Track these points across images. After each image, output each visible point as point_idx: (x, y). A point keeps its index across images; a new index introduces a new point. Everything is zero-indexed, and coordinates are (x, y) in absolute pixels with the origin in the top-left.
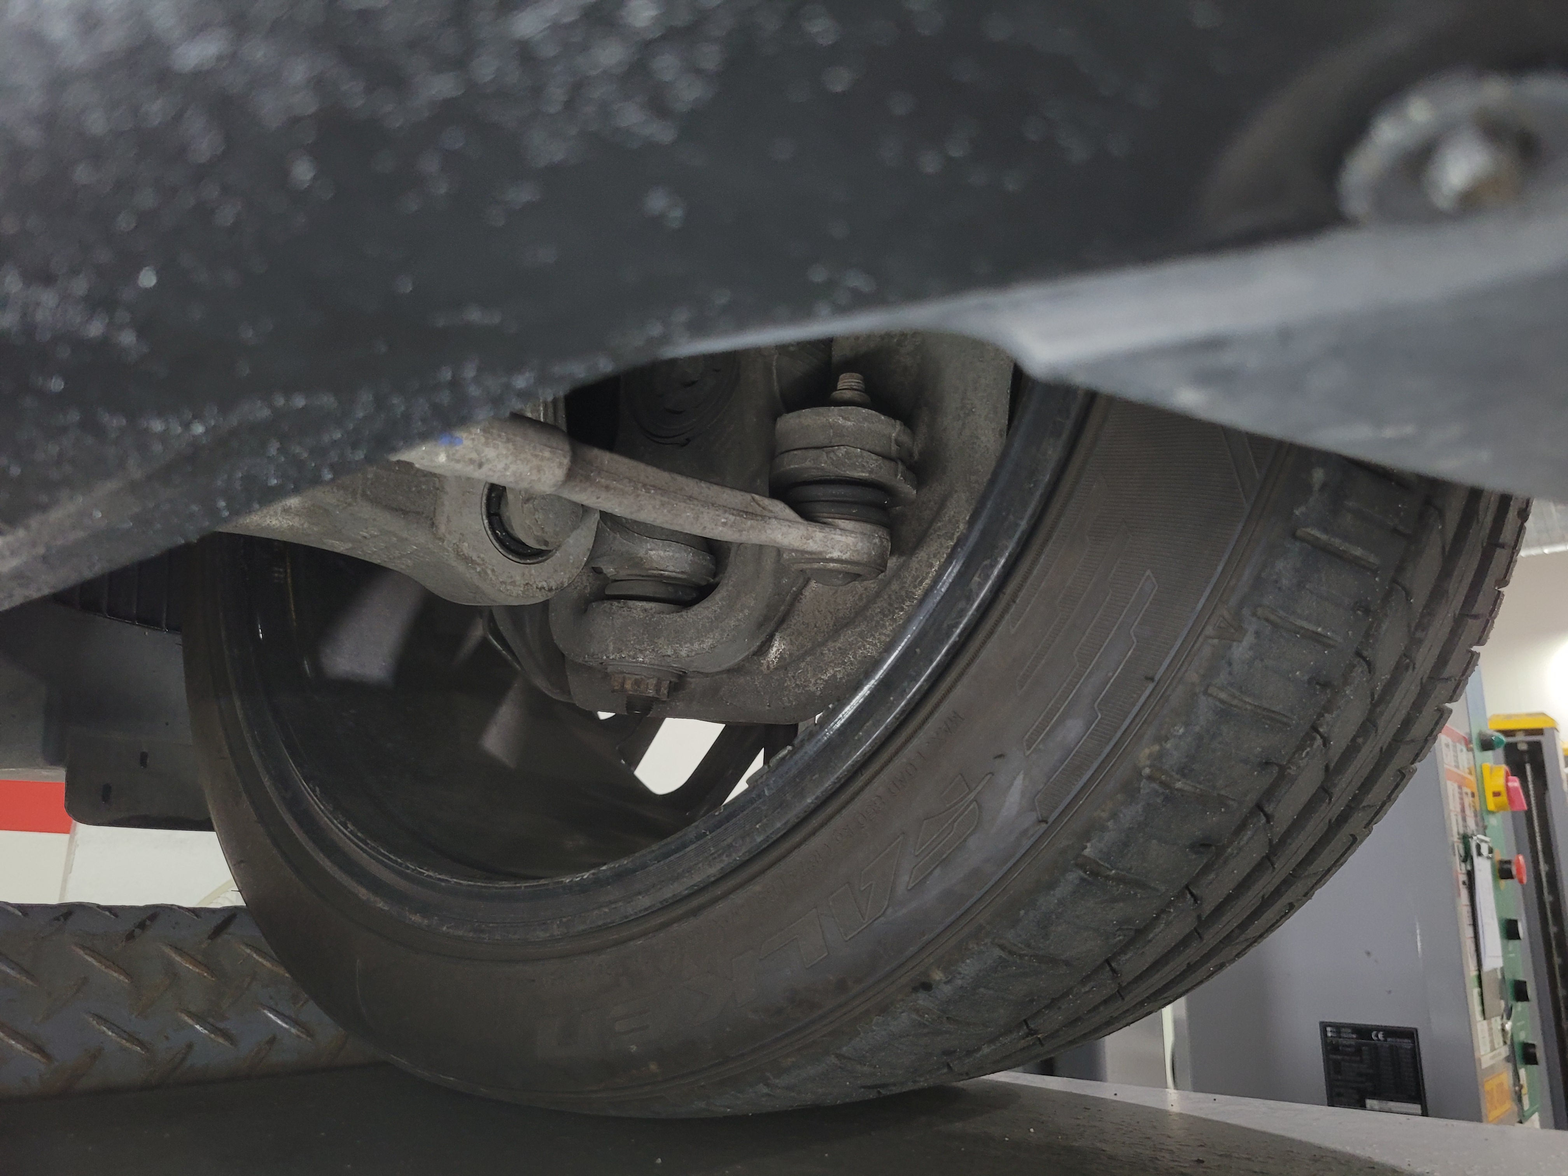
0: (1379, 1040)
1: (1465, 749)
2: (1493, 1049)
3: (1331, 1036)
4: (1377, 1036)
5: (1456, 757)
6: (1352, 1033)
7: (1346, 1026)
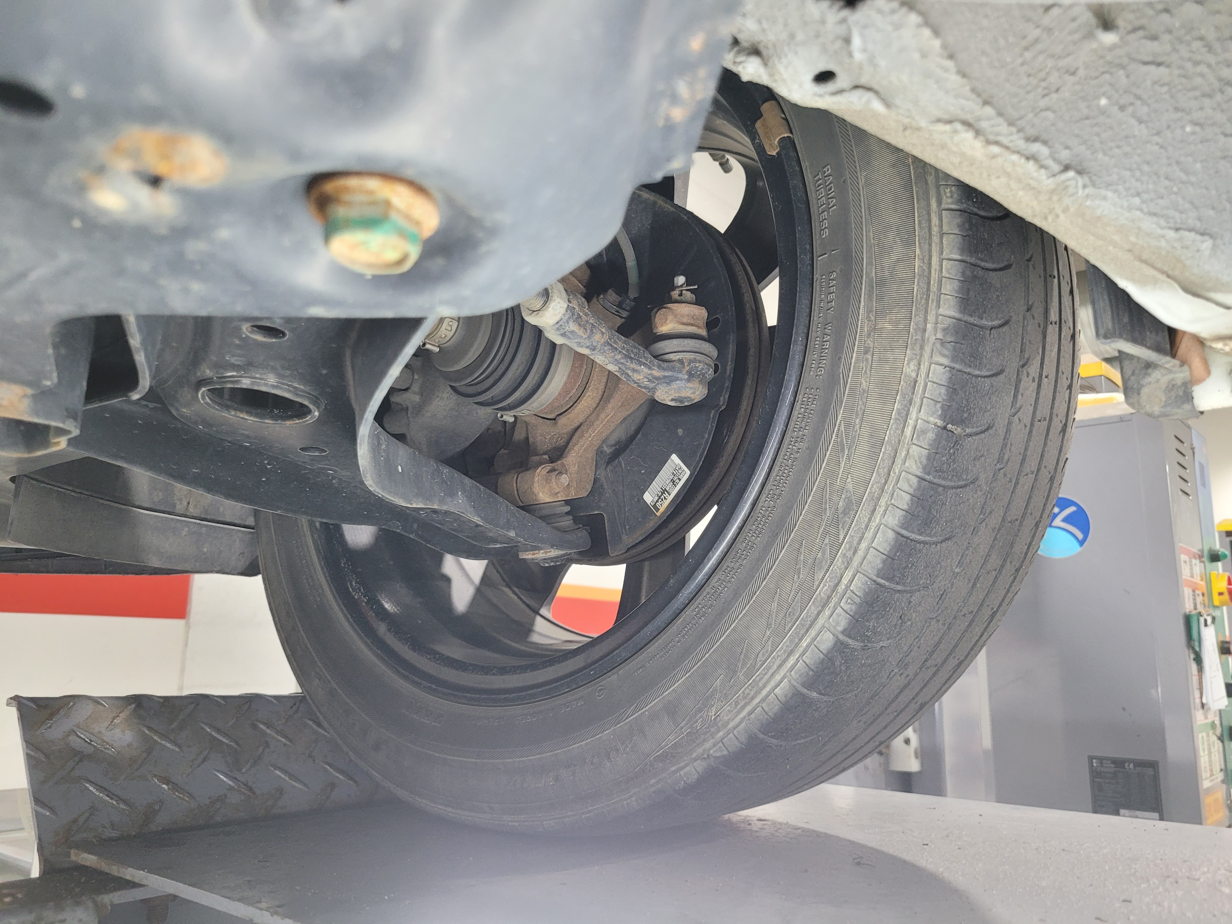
0: (1130, 769)
1: (1198, 561)
2: (1212, 775)
3: (1097, 766)
4: (1129, 765)
5: (1191, 569)
6: (1112, 763)
7: (1106, 758)
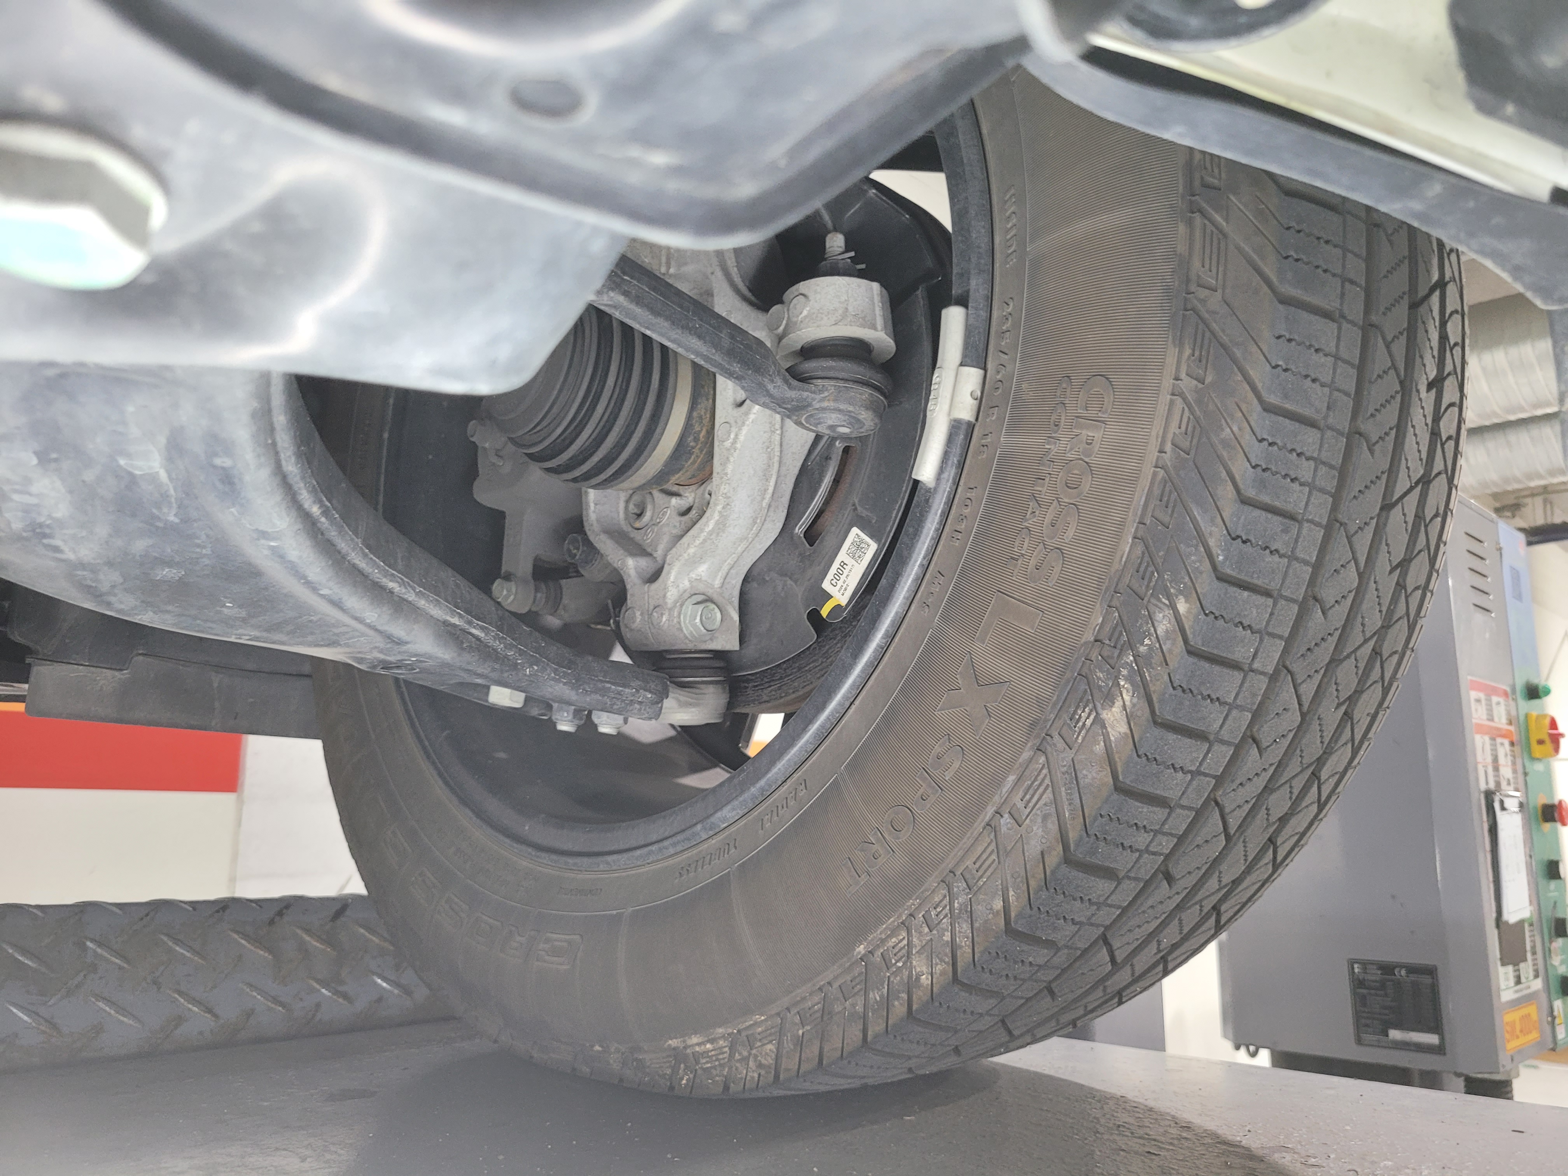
0: (1402, 977)
1: (1504, 699)
2: (1519, 984)
3: (1359, 973)
4: (1400, 972)
5: (1490, 711)
6: (1378, 969)
7: (1372, 963)
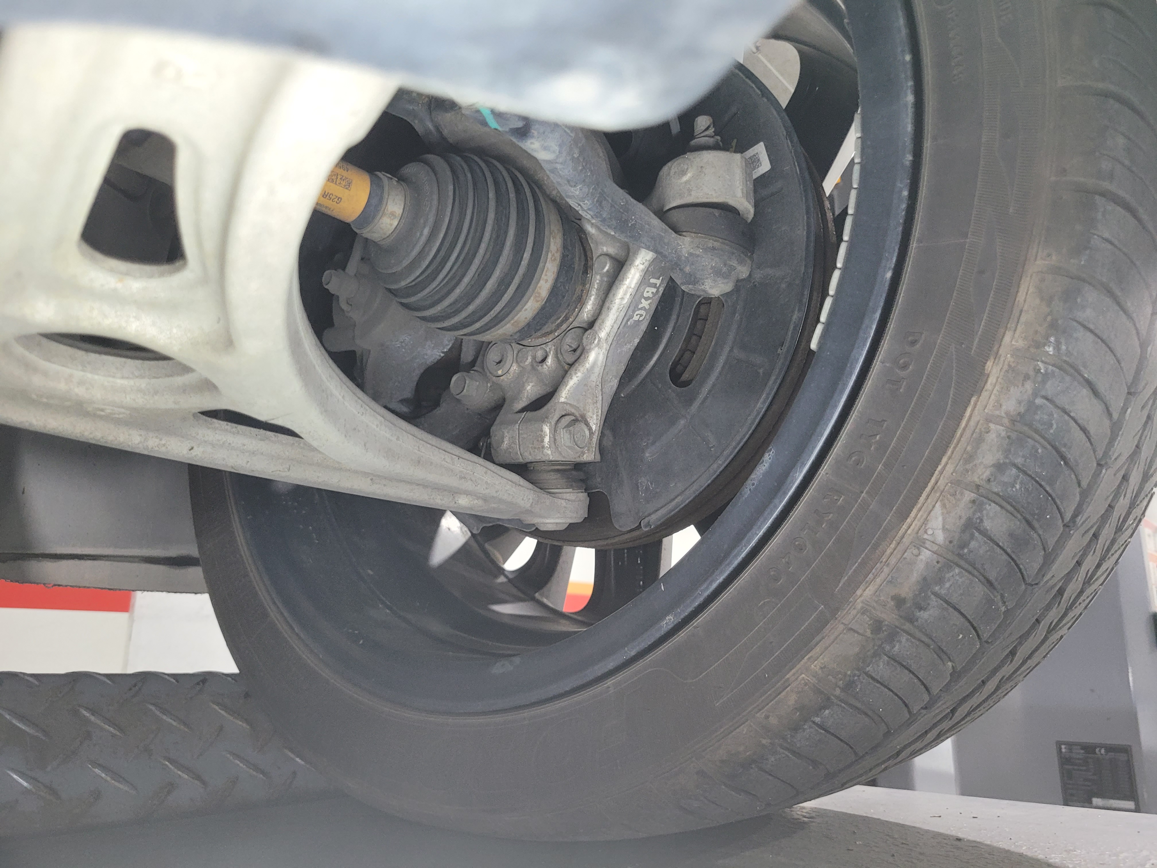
0: (1102, 754)
3: (1066, 752)
4: (1100, 751)
6: (1081, 749)
7: (1076, 744)
